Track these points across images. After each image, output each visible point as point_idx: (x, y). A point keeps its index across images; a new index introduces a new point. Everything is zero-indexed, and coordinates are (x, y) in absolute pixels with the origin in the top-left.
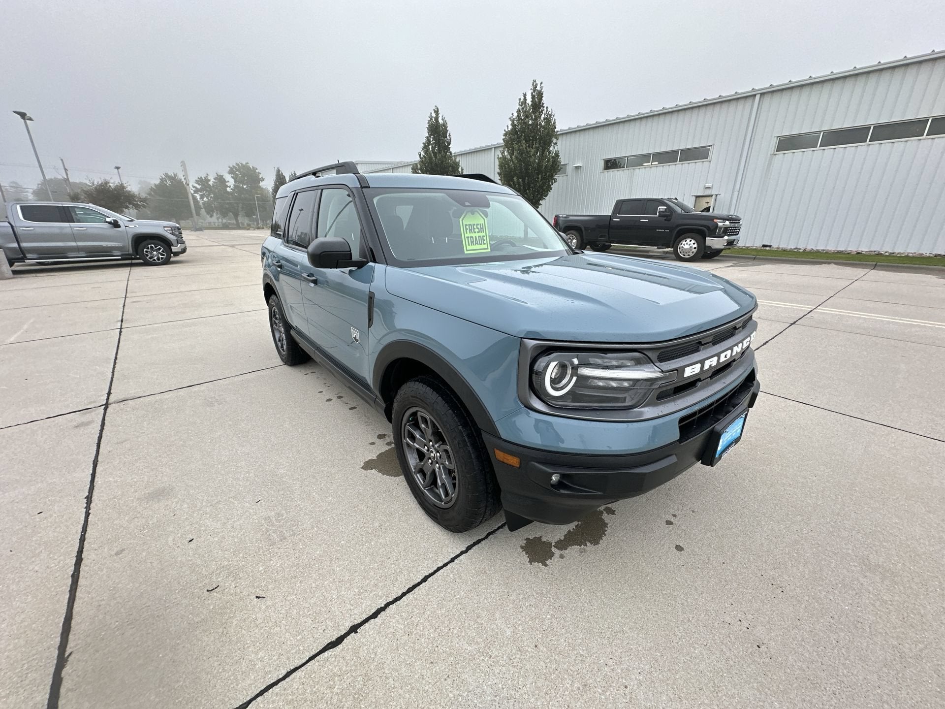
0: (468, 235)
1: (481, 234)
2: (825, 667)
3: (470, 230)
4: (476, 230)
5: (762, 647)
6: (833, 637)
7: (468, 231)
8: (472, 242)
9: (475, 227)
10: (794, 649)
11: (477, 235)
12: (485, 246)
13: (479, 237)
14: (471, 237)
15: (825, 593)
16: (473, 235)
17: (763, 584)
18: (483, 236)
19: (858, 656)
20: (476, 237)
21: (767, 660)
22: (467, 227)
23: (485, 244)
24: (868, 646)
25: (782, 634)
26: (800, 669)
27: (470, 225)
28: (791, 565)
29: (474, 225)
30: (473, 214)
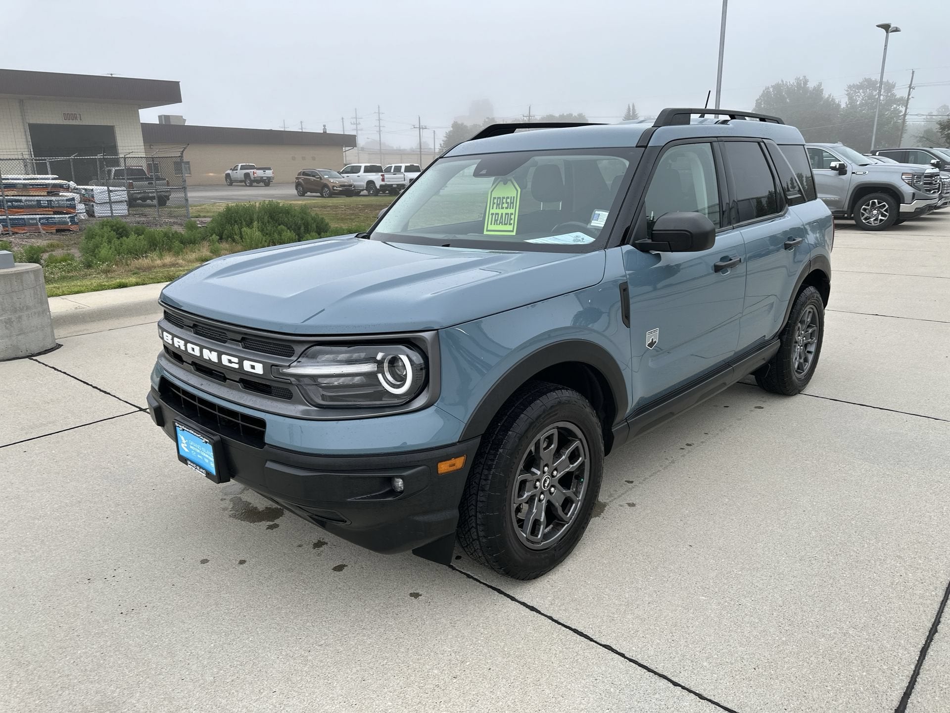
0: (494, 211)
1: (509, 211)
2: (51, 608)
3: (498, 205)
4: (505, 205)
5: (87, 581)
6: (65, 627)
7: (495, 206)
8: (496, 221)
9: (504, 200)
10: (74, 598)
11: (504, 211)
12: (510, 228)
13: (506, 214)
14: (496, 214)
15: (102, 644)
16: (500, 211)
17: (137, 604)
18: (512, 214)
19: (42, 634)
20: (502, 214)
21: (78, 581)
22: (495, 201)
23: (510, 224)
24: (43, 645)
25: (89, 596)
26: (60, 595)
27: (499, 198)
28: (146, 633)
29: (503, 198)
30: (505, 184)
